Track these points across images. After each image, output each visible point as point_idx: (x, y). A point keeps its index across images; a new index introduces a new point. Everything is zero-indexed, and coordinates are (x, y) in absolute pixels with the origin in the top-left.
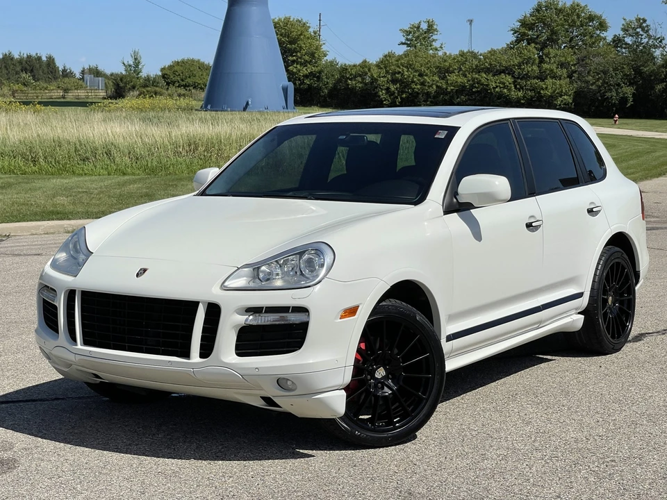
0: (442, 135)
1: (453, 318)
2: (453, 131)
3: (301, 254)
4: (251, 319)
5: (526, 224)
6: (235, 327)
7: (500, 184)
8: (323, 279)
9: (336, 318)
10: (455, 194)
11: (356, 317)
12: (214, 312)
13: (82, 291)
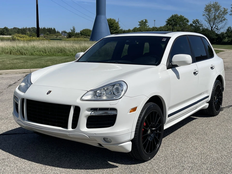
0: (164, 40)
1: (170, 108)
2: (168, 38)
3: (114, 86)
4: (93, 113)
5: (194, 73)
6: (86, 116)
7: (188, 58)
8: (123, 96)
9: (128, 113)
10: (171, 61)
11: (136, 111)
12: (77, 110)
13: (27, 99)
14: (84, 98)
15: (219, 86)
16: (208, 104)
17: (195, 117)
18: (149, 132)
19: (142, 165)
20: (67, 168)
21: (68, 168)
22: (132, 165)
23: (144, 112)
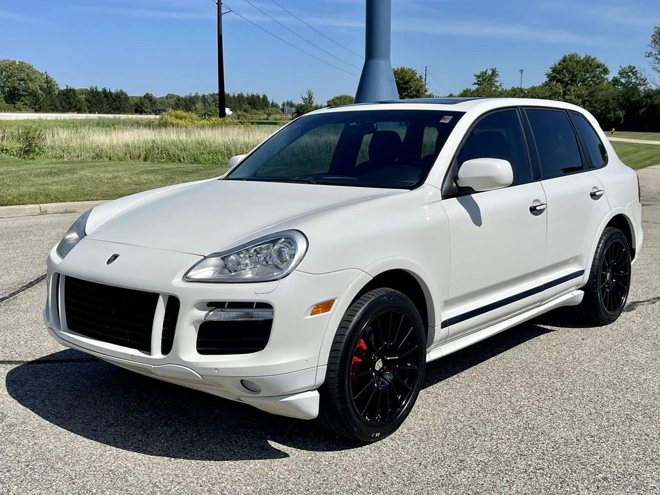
0: (447, 120)
1: (448, 303)
2: (457, 116)
3: (274, 242)
4: (211, 315)
5: (531, 208)
6: (194, 323)
7: (502, 168)
8: (291, 271)
9: (305, 315)
10: (455, 178)
11: (330, 312)
13: (66, 276)
14: (195, 274)
15: (617, 243)
16: (583, 292)
17: (549, 327)
18: (379, 365)
19: (353, 452)
20: (156, 455)
21: (160, 455)
22: (328, 452)
23: (358, 314)
